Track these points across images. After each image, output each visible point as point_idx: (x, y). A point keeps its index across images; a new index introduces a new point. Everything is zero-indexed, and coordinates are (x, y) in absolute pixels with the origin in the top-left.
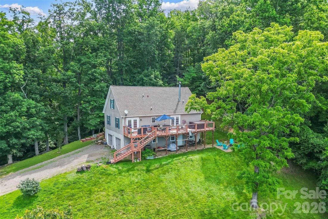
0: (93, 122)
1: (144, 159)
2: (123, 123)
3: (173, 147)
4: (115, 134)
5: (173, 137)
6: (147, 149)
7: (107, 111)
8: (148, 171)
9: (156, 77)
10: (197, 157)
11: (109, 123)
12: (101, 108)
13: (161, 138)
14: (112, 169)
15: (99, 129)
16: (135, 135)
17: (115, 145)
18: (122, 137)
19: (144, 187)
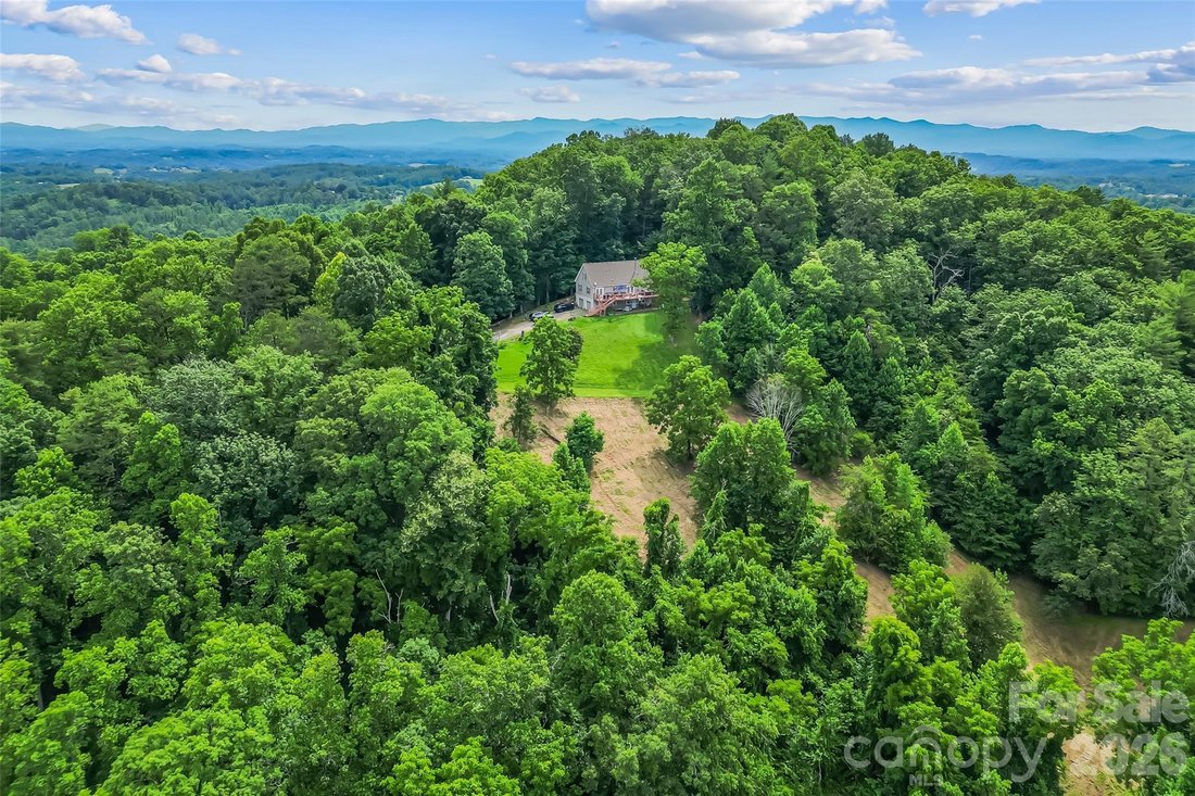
0: (564, 288)
1: (607, 315)
2: (593, 292)
3: (627, 309)
4: (585, 299)
5: (629, 301)
6: (609, 309)
7: (579, 280)
8: (610, 322)
9: (617, 247)
10: (644, 315)
11: (581, 290)
12: (573, 277)
13: (618, 301)
14: (589, 320)
15: (571, 292)
16: (602, 299)
17: (585, 306)
18: (592, 302)
19: (609, 329)
